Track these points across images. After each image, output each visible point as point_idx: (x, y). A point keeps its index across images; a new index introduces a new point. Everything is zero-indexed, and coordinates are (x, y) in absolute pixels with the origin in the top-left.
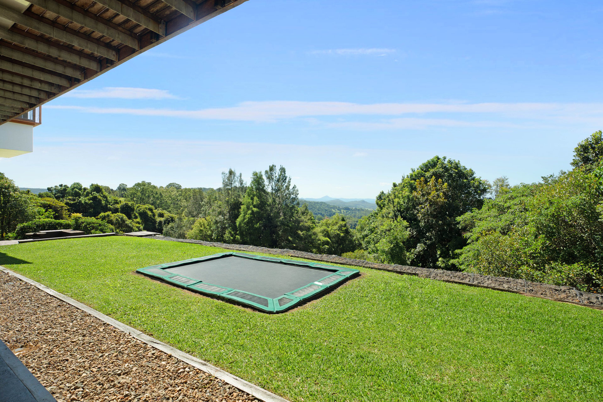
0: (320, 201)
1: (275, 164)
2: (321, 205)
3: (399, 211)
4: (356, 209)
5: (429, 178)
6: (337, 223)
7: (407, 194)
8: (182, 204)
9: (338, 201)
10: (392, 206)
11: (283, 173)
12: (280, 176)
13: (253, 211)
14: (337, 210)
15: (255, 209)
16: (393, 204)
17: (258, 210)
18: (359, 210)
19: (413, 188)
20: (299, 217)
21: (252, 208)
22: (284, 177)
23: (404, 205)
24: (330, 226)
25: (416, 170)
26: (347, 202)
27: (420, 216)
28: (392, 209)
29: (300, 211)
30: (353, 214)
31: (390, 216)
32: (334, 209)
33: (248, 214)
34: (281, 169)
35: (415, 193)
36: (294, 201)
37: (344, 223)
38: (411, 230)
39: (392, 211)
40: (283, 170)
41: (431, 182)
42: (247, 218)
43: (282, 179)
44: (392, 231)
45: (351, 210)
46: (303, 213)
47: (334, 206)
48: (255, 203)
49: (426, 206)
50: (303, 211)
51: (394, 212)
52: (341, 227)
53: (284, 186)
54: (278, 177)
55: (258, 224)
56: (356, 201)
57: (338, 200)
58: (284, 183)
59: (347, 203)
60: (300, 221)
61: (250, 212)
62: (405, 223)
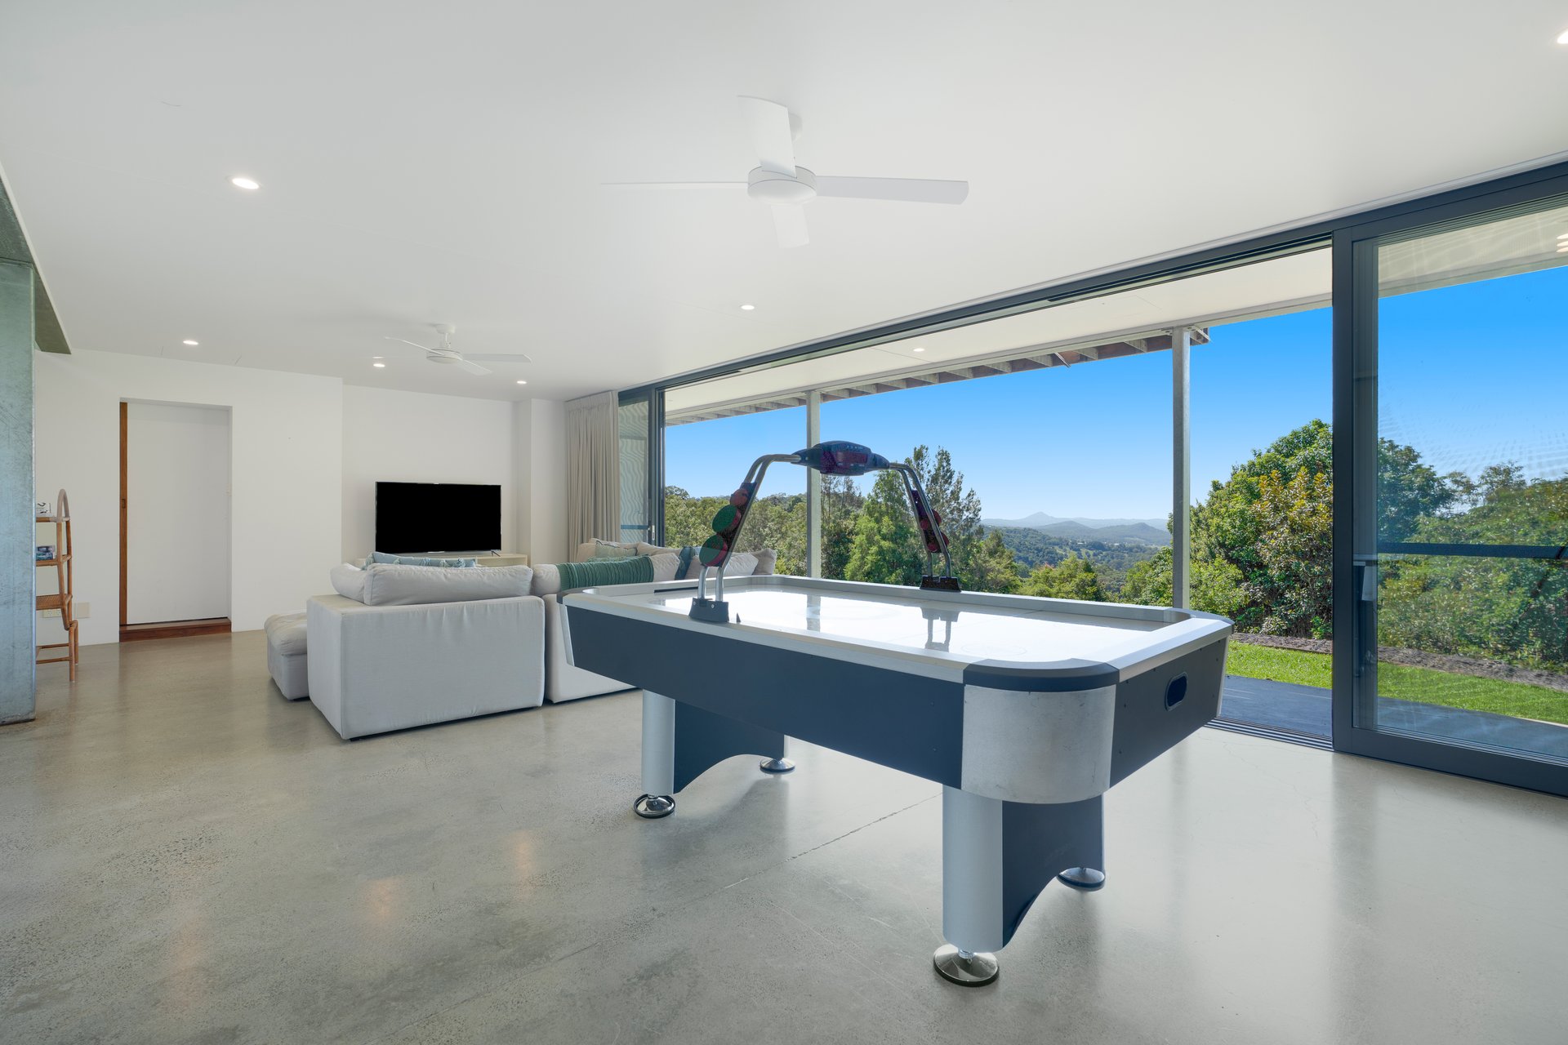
0: (1023, 526)
1: (925, 444)
2: (1025, 536)
3: (1222, 545)
4: (1122, 548)
5: (1294, 470)
6: (1072, 576)
7: (1239, 506)
8: (699, 533)
9: (1071, 525)
10: (1204, 534)
11: (945, 464)
12: (939, 469)
13: (880, 547)
14: (1068, 549)
15: (886, 544)
16: (1208, 530)
17: (892, 545)
18: (1131, 550)
19: (1253, 495)
20: (985, 562)
21: (878, 542)
22: (948, 471)
23: (1232, 531)
24: (1055, 584)
25: (1264, 453)
26: (1098, 528)
27: (1267, 555)
28: (1205, 540)
29: (984, 548)
30: (1115, 560)
31: (1199, 555)
32: (1061, 547)
33: (872, 555)
34: (939, 454)
35: (1257, 506)
36: (971, 526)
37: (1090, 576)
38: (1249, 586)
39: (1203, 546)
40: (944, 457)
41: (1299, 481)
42: (869, 562)
43: (943, 476)
44: (1203, 587)
45: (1110, 549)
46: (992, 553)
47: (1061, 539)
48: (884, 531)
49: (1283, 533)
50: (991, 547)
51: (1209, 548)
52: (1083, 587)
53: (949, 492)
54: (933, 472)
55: (894, 574)
56: (1123, 526)
57: (1071, 522)
58: (947, 486)
59: (1097, 531)
60: (986, 569)
61: (874, 549)
62: (1233, 571)
